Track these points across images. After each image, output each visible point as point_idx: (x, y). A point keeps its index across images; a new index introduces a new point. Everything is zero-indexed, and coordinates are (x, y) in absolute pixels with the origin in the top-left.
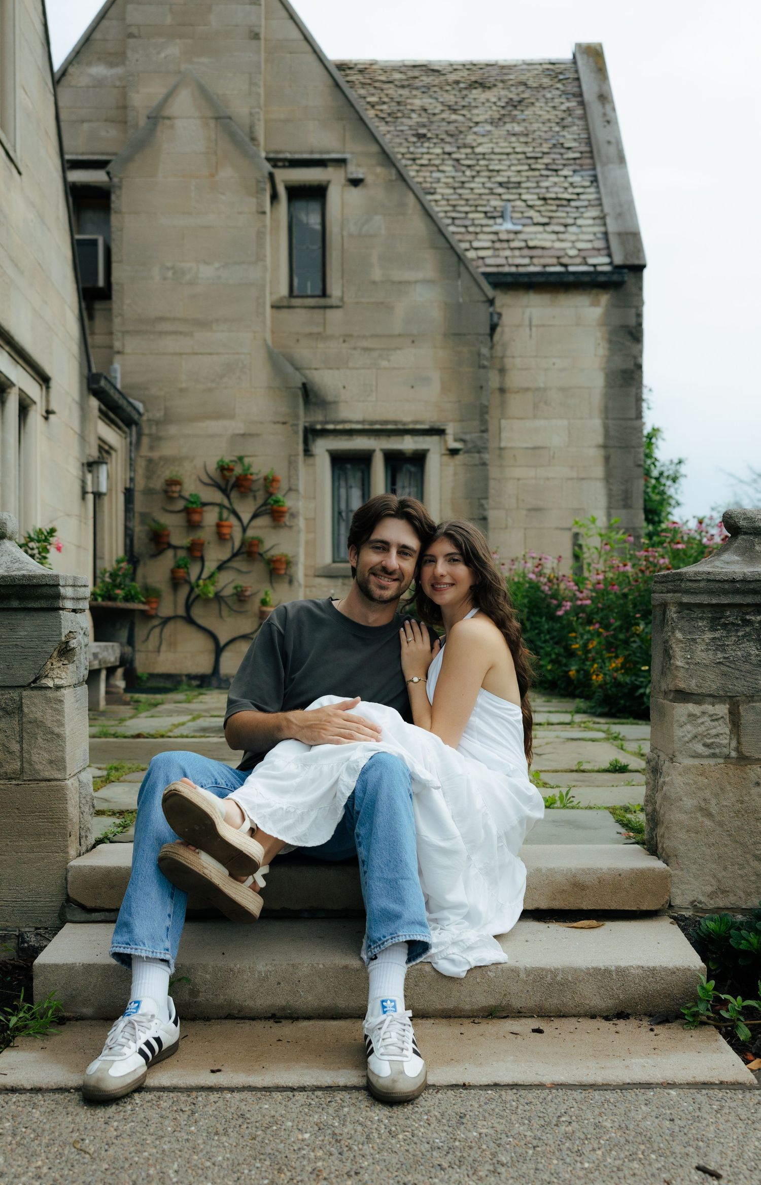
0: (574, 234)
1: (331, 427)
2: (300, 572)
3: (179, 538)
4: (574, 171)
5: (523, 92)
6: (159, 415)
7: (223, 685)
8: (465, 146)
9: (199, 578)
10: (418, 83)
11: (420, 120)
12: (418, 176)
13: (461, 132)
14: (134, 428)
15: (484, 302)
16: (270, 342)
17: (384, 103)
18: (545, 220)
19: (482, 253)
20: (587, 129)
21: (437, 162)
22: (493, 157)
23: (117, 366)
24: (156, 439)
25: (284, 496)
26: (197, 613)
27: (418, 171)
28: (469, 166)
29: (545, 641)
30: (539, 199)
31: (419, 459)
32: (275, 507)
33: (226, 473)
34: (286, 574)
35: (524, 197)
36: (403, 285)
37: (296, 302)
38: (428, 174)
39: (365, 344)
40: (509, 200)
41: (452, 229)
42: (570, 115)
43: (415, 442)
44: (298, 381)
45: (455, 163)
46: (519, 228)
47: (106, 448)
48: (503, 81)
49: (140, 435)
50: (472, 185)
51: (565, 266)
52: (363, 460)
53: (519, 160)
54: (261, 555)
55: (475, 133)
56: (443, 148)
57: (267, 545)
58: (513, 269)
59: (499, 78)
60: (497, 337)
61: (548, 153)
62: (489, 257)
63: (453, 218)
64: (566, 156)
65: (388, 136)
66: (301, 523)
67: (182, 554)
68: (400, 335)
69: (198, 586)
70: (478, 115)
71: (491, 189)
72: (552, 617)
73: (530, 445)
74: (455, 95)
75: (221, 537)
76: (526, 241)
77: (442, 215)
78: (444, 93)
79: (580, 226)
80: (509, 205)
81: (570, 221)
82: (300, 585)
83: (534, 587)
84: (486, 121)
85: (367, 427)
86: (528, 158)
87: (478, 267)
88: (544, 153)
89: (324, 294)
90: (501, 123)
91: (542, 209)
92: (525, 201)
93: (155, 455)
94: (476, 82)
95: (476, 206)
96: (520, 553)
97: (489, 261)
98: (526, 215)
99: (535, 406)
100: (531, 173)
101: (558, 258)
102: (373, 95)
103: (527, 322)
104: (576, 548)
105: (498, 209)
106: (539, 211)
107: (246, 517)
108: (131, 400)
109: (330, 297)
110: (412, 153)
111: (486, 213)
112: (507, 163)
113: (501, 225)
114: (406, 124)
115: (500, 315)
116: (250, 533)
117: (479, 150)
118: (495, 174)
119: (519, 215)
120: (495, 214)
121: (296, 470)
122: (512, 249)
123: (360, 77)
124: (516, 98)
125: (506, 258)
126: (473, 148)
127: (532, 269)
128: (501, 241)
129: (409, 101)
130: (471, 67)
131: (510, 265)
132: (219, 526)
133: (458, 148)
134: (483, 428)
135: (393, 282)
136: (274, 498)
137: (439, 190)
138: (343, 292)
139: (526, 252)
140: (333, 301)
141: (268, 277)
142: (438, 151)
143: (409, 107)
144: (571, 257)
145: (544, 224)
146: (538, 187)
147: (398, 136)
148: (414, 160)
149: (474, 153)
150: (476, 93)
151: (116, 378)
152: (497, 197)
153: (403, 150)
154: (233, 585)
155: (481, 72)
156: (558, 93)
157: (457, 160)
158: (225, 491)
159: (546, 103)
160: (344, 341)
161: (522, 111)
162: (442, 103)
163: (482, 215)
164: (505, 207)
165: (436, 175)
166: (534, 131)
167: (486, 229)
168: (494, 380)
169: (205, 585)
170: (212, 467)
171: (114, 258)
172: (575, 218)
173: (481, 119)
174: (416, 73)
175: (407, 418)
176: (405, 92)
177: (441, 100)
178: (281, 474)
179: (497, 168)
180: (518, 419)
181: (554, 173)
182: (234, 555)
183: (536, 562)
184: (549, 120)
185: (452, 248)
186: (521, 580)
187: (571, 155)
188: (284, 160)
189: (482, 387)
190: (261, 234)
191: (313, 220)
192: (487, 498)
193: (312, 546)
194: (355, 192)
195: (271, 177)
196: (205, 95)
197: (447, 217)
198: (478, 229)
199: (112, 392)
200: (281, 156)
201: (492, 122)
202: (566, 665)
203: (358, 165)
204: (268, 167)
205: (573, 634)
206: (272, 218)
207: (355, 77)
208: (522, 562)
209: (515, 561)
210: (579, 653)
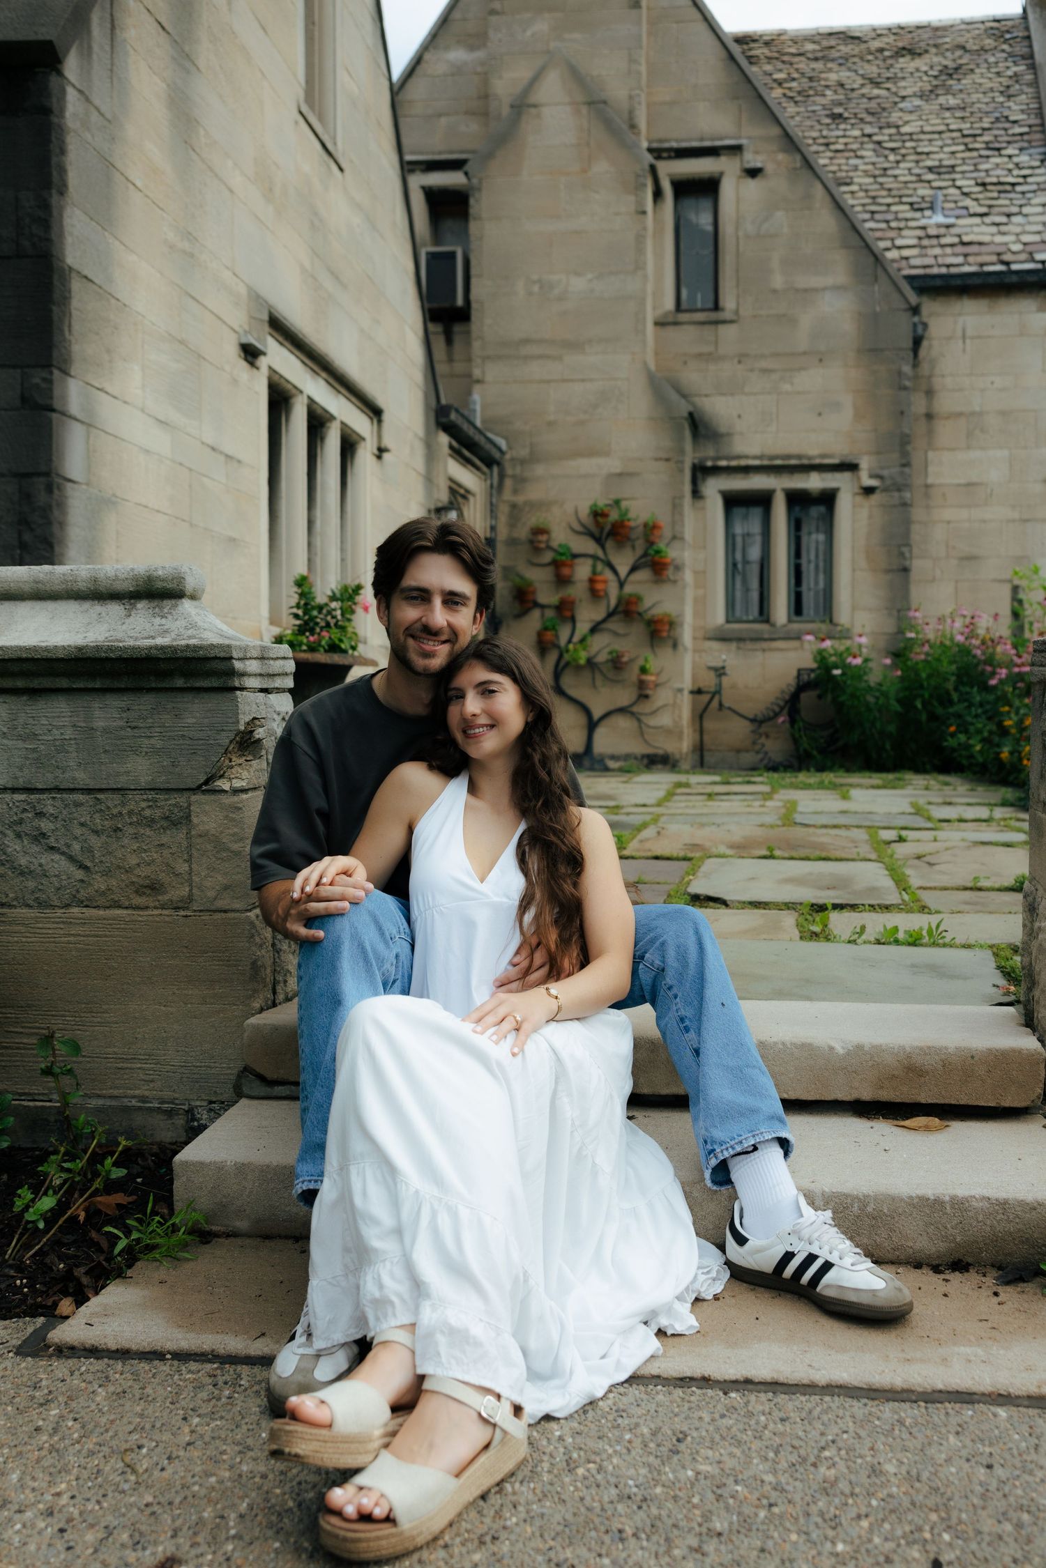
0: (1019, 225)
1: (723, 463)
2: (687, 635)
3: (547, 596)
4: (1021, 149)
5: (960, 57)
6: (524, 453)
7: (597, 766)
8: (889, 126)
9: (570, 641)
10: (834, 54)
11: (835, 97)
12: (832, 164)
13: (884, 109)
14: (495, 469)
15: (906, 310)
16: (652, 367)
17: (794, 79)
18: (984, 210)
19: (906, 253)
20: (1038, 97)
21: (854, 146)
22: (922, 137)
23: (476, 397)
24: (521, 481)
25: (668, 545)
26: (567, 681)
27: (831, 158)
28: (893, 150)
29: (977, 716)
30: (977, 184)
31: (828, 499)
32: (657, 558)
33: (600, 519)
34: (669, 637)
35: (958, 183)
36: (808, 293)
37: (684, 317)
38: (843, 161)
39: (764, 364)
40: (940, 188)
41: (870, 225)
42: (1017, 82)
43: (823, 480)
44: (684, 408)
45: (877, 147)
46: (951, 221)
47: (462, 491)
48: (936, 46)
49: (502, 476)
50: (896, 172)
51: (1007, 263)
52: (762, 500)
53: (953, 139)
54: (640, 614)
55: (901, 110)
56: (862, 130)
57: (647, 603)
58: (944, 270)
59: (931, 42)
60: (923, 352)
61: (989, 129)
62: (915, 257)
63: (873, 212)
64: (1010, 132)
65: (797, 119)
66: (688, 576)
67: (550, 613)
68: (805, 353)
69: (567, 651)
70: (905, 88)
71: (919, 175)
72: (985, 688)
73: (962, 481)
74: (878, 66)
75: (595, 594)
76: (959, 236)
77: (859, 209)
78: (865, 64)
79: (1026, 215)
80: (940, 193)
81: (1015, 210)
82: (686, 649)
83: (965, 651)
84: (915, 95)
85: (766, 462)
86: (964, 136)
87: (899, 270)
88: (984, 129)
89: (716, 307)
90: (933, 96)
91: (980, 196)
92: (959, 188)
93: (520, 499)
94: (904, 48)
95: (901, 197)
96: (947, 610)
97: (913, 262)
98: (960, 204)
99: (970, 434)
100: (968, 154)
101: (999, 254)
102: (780, 70)
103: (959, 333)
104: (1016, 604)
105: (927, 199)
106: (976, 200)
107: (623, 570)
108: (490, 435)
109: (723, 310)
110: (825, 137)
111: (911, 204)
112: (940, 143)
113: (930, 217)
114: (817, 105)
115: (925, 325)
116: (628, 589)
117: (905, 129)
118: (924, 157)
119: (952, 205)
120: (924, 205)
121: (681, 514)
122: (943, 246)
123: (766, 51)
124: (951, 64)
125: (936, 257)
126: (898, 127)
127: (967, 269)
128: (929, 237)
129: (823, 75)
130: (898, 31)
131: (940, 266)
132: (592, 581)
133: (881, 128)
134: (904, 461)
135: (797, 290)
136: (655, 547)
137: (856, 180)
138: (738, 304)
139: (960, 249)
140: (727, 315)
141: (650, 288)
142: (857, 133)
143: (823, 83)
144: (1014, 253)
145: (985, 215)
146: (977, 170)
147: (809, 118)
148: (827, 145)
149: (899, 133)
150: (903, 62)
151: (474, 411)
152: (926, 185)
153: (815, 134)
154: (607, 650)
155: (910, 36)
156: (1004, 55)
157: (879, 143)
158: (599, 541)
159: (988, 68)
160: (740, 362)
161: (959, 80)
162: (862, 76)
163: (907, 207)
164: (935, 197)
165: (853, 162)
166: (973, 103)
167: (912, 224)
168: (918, 404)
169: (575, 650)
170: (584, 513)
171: (473, 271)
172: (1021, 206)
173: (909, 92)
174: (833, 42)
175: (813, 452)
176: (819, 65)
177: (861, 72)
178: (664, 519)
179: (926, 150)
180: (948, 449)
181: (996, 153)
182: (610, 615)
183: (968, 620)
184: (992, 90)
185: (867, 246)
186: (948, 643)
187: (1017, 130)
188: (669, 150)
189: (902, 413)
190: (640, 239)
191: (704, 220)
192: (908, 545)
193: (701, 604)
194: (752, 185)
195: (653, 170)
196: (576, 76)
197: (866, 212)
198: (902, 224)
199: (465, 427)
200: (666, 145)
201: (921, 95)
202: (998, 745)
203: (757, 152)
204: (649, 158)
205: (1007, 708)
206: (655, 219)
207: (759, 51)
208: (949, 621)
209: (941, 620)
210: (1013, 731)
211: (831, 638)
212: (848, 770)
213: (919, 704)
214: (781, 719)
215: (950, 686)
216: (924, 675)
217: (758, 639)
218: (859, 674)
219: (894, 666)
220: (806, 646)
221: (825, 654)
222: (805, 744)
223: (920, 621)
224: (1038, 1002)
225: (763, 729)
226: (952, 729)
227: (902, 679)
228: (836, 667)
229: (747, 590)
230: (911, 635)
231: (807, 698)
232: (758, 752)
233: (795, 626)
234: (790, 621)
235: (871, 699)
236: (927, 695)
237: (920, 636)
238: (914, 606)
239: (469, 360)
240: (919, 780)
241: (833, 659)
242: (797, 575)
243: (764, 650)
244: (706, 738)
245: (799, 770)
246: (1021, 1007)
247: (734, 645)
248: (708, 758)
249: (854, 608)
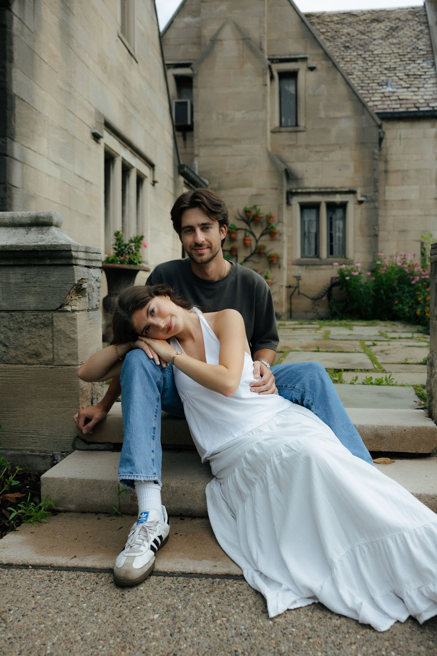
0: (423, 92)
1: (300, 191)
2: (285, 263)
4: (424, 61)
5: (398, 23)
6: (216, 186)
8: (368, 51)
10: (345, 21)
11: (346, 39)
12: (345, 67)
13: (366, 44)
15: (376, 127)
16: (270, 149)
17: (329, 32)
18: (408, 86)
19: (376, 103)
20: (430, 39)
21: (354, 59)
22: (382, 55)
23: (196, 162)
25: (276, 225)
27: (345, 64)
28: (370, 61)
29: (406, 297)
30: (405, 75)
31: (343, 206)
32: (272, 230)
33: (248, 214)
34: (277, 263)
35: (398, 74)
36: (335, 119)
37: (283, 129)
38: (349, 65)
39: (317, 149)
40: (390, 77)
41: (361, 92)
42: (422, 33)
43: (342, 198)
44: (283, 167)
45: (363, 59)
46: (395, 90)
48: (388, 18)
50: (372, 70)
51: (418, 108)
52: (316, 206)
53: (395, 56)
54: (265, 254)
55: (374, 44)
56: (357, 53)
57: (268, 249)
58: (392, 111)
59: (386, 17)
60: (383, 145)
61: (410, 52)
62: (379, 105)
63: (362, 87)
64: (419, 53)
65: (331, 48)
66: (285, 238)
68: (334, 144)
70: (375, 35)
71: (381, 71)
72: (410, 285)
73: (400, 199)
74: (364, 26)
75: (246, 245)
76: (398, 96)
77: (356, 85)
78: (359, 26)
79: (426, 88)
80: (390, 79)
81: (421, 85)
82: (284, 269)
83: (401, 270)
84: (379, 38)
85: (318, 190)
86: (400, 55)
87: (374, 110)
88: (408, 53)
89: (297, 125)
90: (387, 39)
91: (407, 80)
92: (398, 77)
94: (374, 19)
95: (373, 80)
96: (394, 252)
97: (379, 107)
98: (399, 83)
99: (403, 179)
100: (401, 63)
101: (415, 104)
102: (323, 28)
103: (398, 137)
104: (423, 250)
105: (385, 81)
106: (405, 81)
107: (258, 235)
108: (202, 179)
109: (299, 126)
110: (342, 56)
111: (378, 83)
112: (390, 58)
113: (386, 89)
114: (339, 42)
115: (384, 133)
116: (260, 243)
117: (375, 52)
118: (383, 64)
119: (395, 84)
120: (383, 84)
121: (282, 211)
122: (391, 100)
123: (317, 20)
124: (394, 26)
125: (388, 105)
126: (372, 51)
127: (401, 110)
128: (385, 97)
129: (341, 30)
130: (372, 12)
131: (390, 109)
132: (244, 240)
133: (365, 52)
134: (375, 190)
135: (330, 118)
136: (271, 225)
137: (355, 73)
138: (306, 124)
139: (398, 102)
140: (301, 128)
141: (269, 117)
142: (355, 54)
143: (341, 33)
144: (421, 103)
145: (408, 88)
146: (405, 69)
147: (335, 48)
148: (343, 59)
149: (373, 54)
150: (374, 25)
151: (195, 168)
152: (384, 75)
153: (338, 54)
155: (377, 14)
156: (416, 22)
157: (364, 58)
158: (247, 223)
159: (410, 28)
160: (306, 148)
161: (397, 32)
162: (358, 31)
163: (376, 84)
164: (388, 80)
165: (354, 66)
166: (403, 42)
167: (378, 91)
168: (381, 166)
170: (241, 211)
171: (195, 109)
172: (424, 84)
173: (377, 37)
174: (345, 16)
175: (337, 186)
176: (339, 26)
177: (357, 29)
178: (275, 214)
179: (384, 61)
180: (394, 185)
181: (413, 62)
182: (252, 254)
183: (402, 257)
184: (411, 36)
185: (360, 100)
186: (394, 266)
187: (422, 53)
188: (277, 59)
189: (374, 170)
190: (264, 96)
191: (291, 89)
192: (377, 225)
193: (291, 250)
194: (311, 74)
195: (270, 67)
196: (238, 28)
197: (359, 86)
198: (374, 91)
199: (191, 174)
200: (275, 57)
201: (382, 38)
202: (416, 309)
203: (313, 60)
204: (268, 62)
205: (419, 293)
206: (271, 89)
207: (314, 20)
208: (395, 257)
209: (391, 257)
210: (422, 302)
211: (345, 264)
212: (353, 320)
213: (382, 292)
214: (324, 298)
215: (395, 284)
216: (384, 279)
217: (314, 264)
218: (356, 279)
219: (372, 276)
220: (335, 267)
221: (343, 271)
222: (334, 309)
223: (383, 257)
224: (434, 406)
225: (317, 302)
226: (396, 302)
227: (375, 281)
228: (347, 276)
229: (310, 244)
230: (379, 263)
231: (335, 289)
232: (314, 312)
233: (331, 259)
234: (328, 257)
235: (362, 290)
236: (385, 288)
237: (383, 263)
238: (380, 250)
239: (193, 147)
240: (382, 323)
241: (346, 273)
242: (331, 237)
243: (317, 269)
244: (293, 306)
245: (332, 319)
246: (427, 410)
247: (304, 267)
248: (294, 315)
249: (355, 252)
